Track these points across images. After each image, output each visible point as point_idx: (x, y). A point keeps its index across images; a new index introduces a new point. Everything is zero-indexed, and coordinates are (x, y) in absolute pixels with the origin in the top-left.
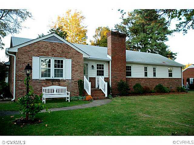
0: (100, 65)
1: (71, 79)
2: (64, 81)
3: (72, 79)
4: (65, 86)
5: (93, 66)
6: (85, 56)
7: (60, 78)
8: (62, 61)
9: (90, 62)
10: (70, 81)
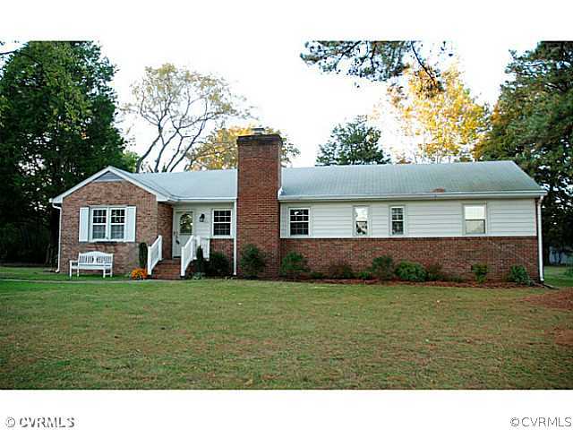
0: (222, 213)
1: (133, 240)
2: (124, 244)
3: (136, 242)
4: (110, 253)
5: (203, 216)
6: (160, 198)
7: (118, 240)
8: (123, 211)
9: (198, 208)
10: (133, 246)
